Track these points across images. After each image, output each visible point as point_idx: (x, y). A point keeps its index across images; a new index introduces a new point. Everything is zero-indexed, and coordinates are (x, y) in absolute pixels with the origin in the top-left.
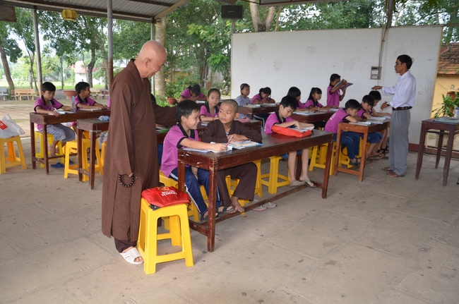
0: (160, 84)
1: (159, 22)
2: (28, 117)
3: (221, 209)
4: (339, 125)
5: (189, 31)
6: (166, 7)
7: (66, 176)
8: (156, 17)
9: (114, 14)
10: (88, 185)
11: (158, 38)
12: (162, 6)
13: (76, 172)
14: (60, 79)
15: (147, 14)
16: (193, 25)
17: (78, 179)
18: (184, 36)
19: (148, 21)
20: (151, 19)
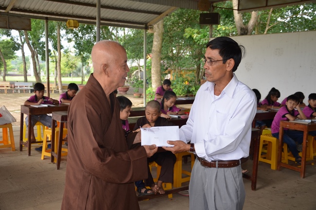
0: (156, 82)
1: (151, 28)
2: (20, 108)
3: (143, 191)
4: (281, 123)
5: (186, 34)
6: (156, 15)
7: (42, 158)
8: (149, 24)
9: (102, 22)
10: (55, 166)
11: (156, 41)
12: (153, 15)
13: (49, 155)
14: (81, 74)
15: (141, 21)
16: (190, 28)
17: (50, 160)
18: (182, 38)
19: (142, 28)
20: (144, 26)
